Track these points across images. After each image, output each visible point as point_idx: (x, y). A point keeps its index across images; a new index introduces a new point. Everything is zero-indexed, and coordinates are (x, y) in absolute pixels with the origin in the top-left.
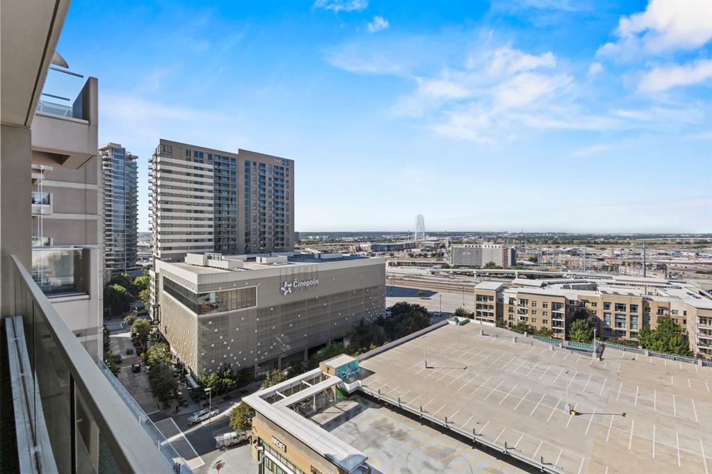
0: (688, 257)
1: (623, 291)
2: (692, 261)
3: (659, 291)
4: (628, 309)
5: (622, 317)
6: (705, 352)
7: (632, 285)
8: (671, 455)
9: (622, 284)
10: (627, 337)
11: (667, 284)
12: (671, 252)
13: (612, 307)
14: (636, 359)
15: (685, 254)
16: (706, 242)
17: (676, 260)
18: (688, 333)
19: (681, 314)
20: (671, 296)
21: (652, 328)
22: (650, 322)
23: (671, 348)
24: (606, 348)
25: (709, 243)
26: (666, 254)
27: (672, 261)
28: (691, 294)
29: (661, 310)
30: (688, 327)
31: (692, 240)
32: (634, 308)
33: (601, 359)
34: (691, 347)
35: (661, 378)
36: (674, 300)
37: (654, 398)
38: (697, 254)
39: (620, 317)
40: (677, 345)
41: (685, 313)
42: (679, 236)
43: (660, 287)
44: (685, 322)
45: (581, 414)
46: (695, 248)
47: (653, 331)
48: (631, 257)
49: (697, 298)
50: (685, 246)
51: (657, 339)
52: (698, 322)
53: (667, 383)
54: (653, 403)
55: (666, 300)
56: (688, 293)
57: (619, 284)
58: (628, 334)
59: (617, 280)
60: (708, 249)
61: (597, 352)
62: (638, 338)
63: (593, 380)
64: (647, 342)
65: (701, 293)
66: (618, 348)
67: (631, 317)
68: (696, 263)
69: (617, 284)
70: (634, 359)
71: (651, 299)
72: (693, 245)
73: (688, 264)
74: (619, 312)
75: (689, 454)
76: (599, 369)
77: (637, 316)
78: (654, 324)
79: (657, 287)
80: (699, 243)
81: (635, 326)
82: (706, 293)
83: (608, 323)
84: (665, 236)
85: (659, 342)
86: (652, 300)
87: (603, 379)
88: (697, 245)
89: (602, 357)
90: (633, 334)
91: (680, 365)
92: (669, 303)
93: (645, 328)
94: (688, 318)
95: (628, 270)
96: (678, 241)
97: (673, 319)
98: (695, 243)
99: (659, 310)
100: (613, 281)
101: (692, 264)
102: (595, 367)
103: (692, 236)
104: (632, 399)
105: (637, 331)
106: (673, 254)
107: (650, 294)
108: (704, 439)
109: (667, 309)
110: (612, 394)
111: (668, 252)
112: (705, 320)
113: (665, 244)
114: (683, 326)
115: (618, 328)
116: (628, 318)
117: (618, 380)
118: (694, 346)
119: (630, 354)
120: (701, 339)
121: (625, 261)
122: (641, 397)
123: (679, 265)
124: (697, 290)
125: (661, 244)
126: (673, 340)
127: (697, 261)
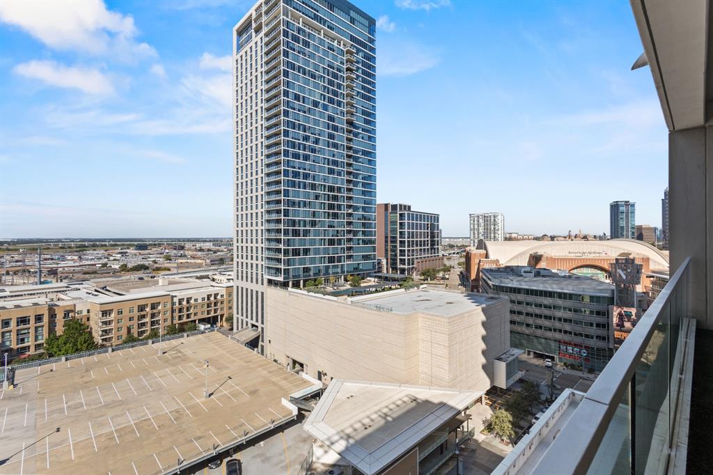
0: (72, 260)
1: (26, 302)
2: (77, 264)
3: (61, 296)
4: (32, 320)
5: (26, 331)
6: (106, 341)
7: (31, 294)
8: (110, 438)
9: (18, 296)
10: (32, 352)
11: (67, 287)
12: (57, 257)
13: (13, 324)
14: (54, 369)
15: (69, 258)
16: (85, 246)
17: (63, 264)
18: (91, 329)
19: (85, 313)
20: (74, 299)
21: (58, 334)
22: (57, 329)
23: (79, 347)
24: (17, 372)
25: (87, 247)
26: (52, 259)
27: (59, 266)
28: (90, 294)
29: (67, 314)
30: (92, 323)
31: (72, 244)
32: (39, 318)
33: (15, 386)
34: (95, 340)
35: (82, 377)
36: (78, 301)
37: (81, 398)
38: (80, 257)
39: (22, 332)
40: (85, 342)
41: (88, 311)
42: (60, 241)
43: (60, 291)
44: (88, 319)
45: (8, 459)
46: (77, 251)
47: (60, 336)
48: (14, 264)
49: (96, 295)
50: (68, 250)
51: (65, 344)
52: (101, 316)
53: (90, 379)
54: (82, 403)
55: (71, 303)
56: (87, 293)
57: (15, 296)
58: (32, 349)
59: (10, 292)
60: (88, 252)
61: (8, 379)
62: (44, 348)
63: (12, 413)
64: (55, 349)
65: (96, 291)
66: (31, 366)
67: (36, 328)
68: (80, 266)
69: (12, 296)
70: (52, 371)
71: (56, 305)
72: (75, 249)
73: (74, 267)
74: (22, 326)
75: (122, 429)
76: (14, 398)
77: (43, 326)
78: (60, 330)
79: (57, 292)
80: (79, 247)
81: (40, 337)
82: (101, 290)
83: (8, 343)
84: (47, 241)
85: (68, 345)
86: (58, 306)
87: (25, 406)
88: (78, 249)
89: (15, 383)
90: (38, 346)
91: (95, 358)
92: (75, 305)
93: (52, 336)
94: (92, 315)
95: (17, 280)
96: (60, 245)
97: (78, 320)
98: (77, 247)
99: (65, 314)
100: (7, 294)
101: (77, 266)
102: (9, 398)
103: (72, 241)
104: (61, 411)
105: (43, 341)
106: (58, 259)
107: (52, 300)
108: (128, 410)
109: (72, 311)
110: (38, 417)
111: (54, 257)
112: (106, 313)
113: (48, 248)
114: (87, 323)
115: (20, 346)
116: (32, 331)
117: (40, 398)
118: (98, 339)
119: (47, 367)
120: (103, 331)
121: (9, 269)
122: (69, 404)
123: (66, 269)
124: (93, 289)
125: (45, 249)
126: (81, 339)
127: (81, 264)
